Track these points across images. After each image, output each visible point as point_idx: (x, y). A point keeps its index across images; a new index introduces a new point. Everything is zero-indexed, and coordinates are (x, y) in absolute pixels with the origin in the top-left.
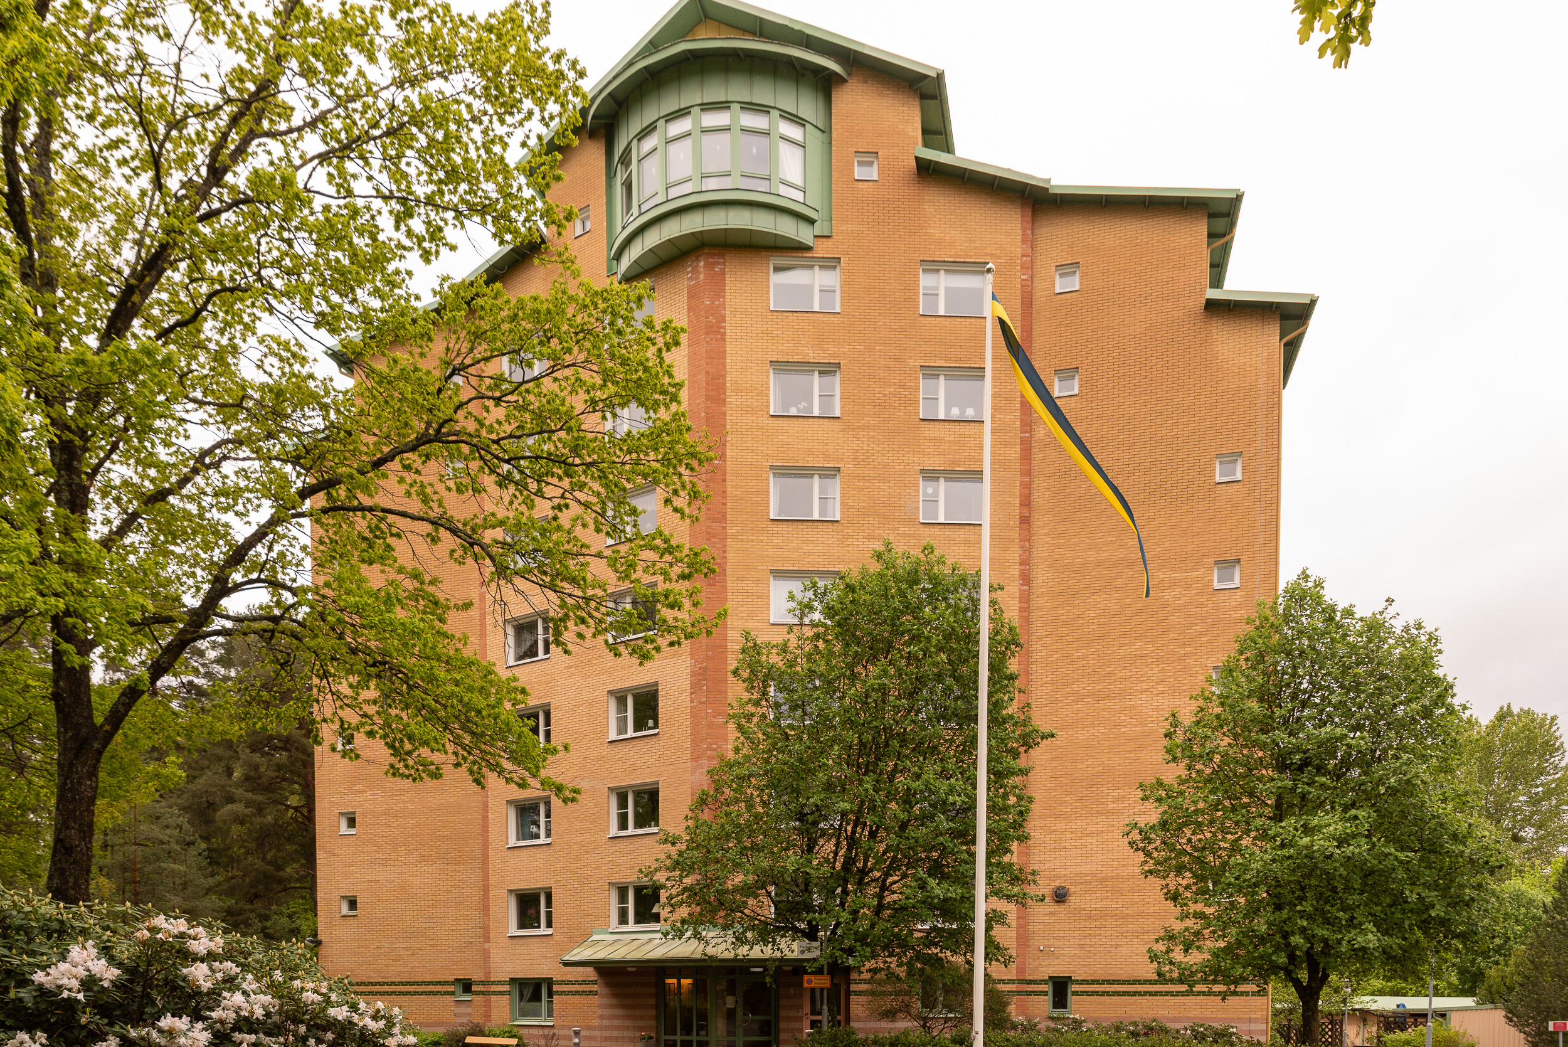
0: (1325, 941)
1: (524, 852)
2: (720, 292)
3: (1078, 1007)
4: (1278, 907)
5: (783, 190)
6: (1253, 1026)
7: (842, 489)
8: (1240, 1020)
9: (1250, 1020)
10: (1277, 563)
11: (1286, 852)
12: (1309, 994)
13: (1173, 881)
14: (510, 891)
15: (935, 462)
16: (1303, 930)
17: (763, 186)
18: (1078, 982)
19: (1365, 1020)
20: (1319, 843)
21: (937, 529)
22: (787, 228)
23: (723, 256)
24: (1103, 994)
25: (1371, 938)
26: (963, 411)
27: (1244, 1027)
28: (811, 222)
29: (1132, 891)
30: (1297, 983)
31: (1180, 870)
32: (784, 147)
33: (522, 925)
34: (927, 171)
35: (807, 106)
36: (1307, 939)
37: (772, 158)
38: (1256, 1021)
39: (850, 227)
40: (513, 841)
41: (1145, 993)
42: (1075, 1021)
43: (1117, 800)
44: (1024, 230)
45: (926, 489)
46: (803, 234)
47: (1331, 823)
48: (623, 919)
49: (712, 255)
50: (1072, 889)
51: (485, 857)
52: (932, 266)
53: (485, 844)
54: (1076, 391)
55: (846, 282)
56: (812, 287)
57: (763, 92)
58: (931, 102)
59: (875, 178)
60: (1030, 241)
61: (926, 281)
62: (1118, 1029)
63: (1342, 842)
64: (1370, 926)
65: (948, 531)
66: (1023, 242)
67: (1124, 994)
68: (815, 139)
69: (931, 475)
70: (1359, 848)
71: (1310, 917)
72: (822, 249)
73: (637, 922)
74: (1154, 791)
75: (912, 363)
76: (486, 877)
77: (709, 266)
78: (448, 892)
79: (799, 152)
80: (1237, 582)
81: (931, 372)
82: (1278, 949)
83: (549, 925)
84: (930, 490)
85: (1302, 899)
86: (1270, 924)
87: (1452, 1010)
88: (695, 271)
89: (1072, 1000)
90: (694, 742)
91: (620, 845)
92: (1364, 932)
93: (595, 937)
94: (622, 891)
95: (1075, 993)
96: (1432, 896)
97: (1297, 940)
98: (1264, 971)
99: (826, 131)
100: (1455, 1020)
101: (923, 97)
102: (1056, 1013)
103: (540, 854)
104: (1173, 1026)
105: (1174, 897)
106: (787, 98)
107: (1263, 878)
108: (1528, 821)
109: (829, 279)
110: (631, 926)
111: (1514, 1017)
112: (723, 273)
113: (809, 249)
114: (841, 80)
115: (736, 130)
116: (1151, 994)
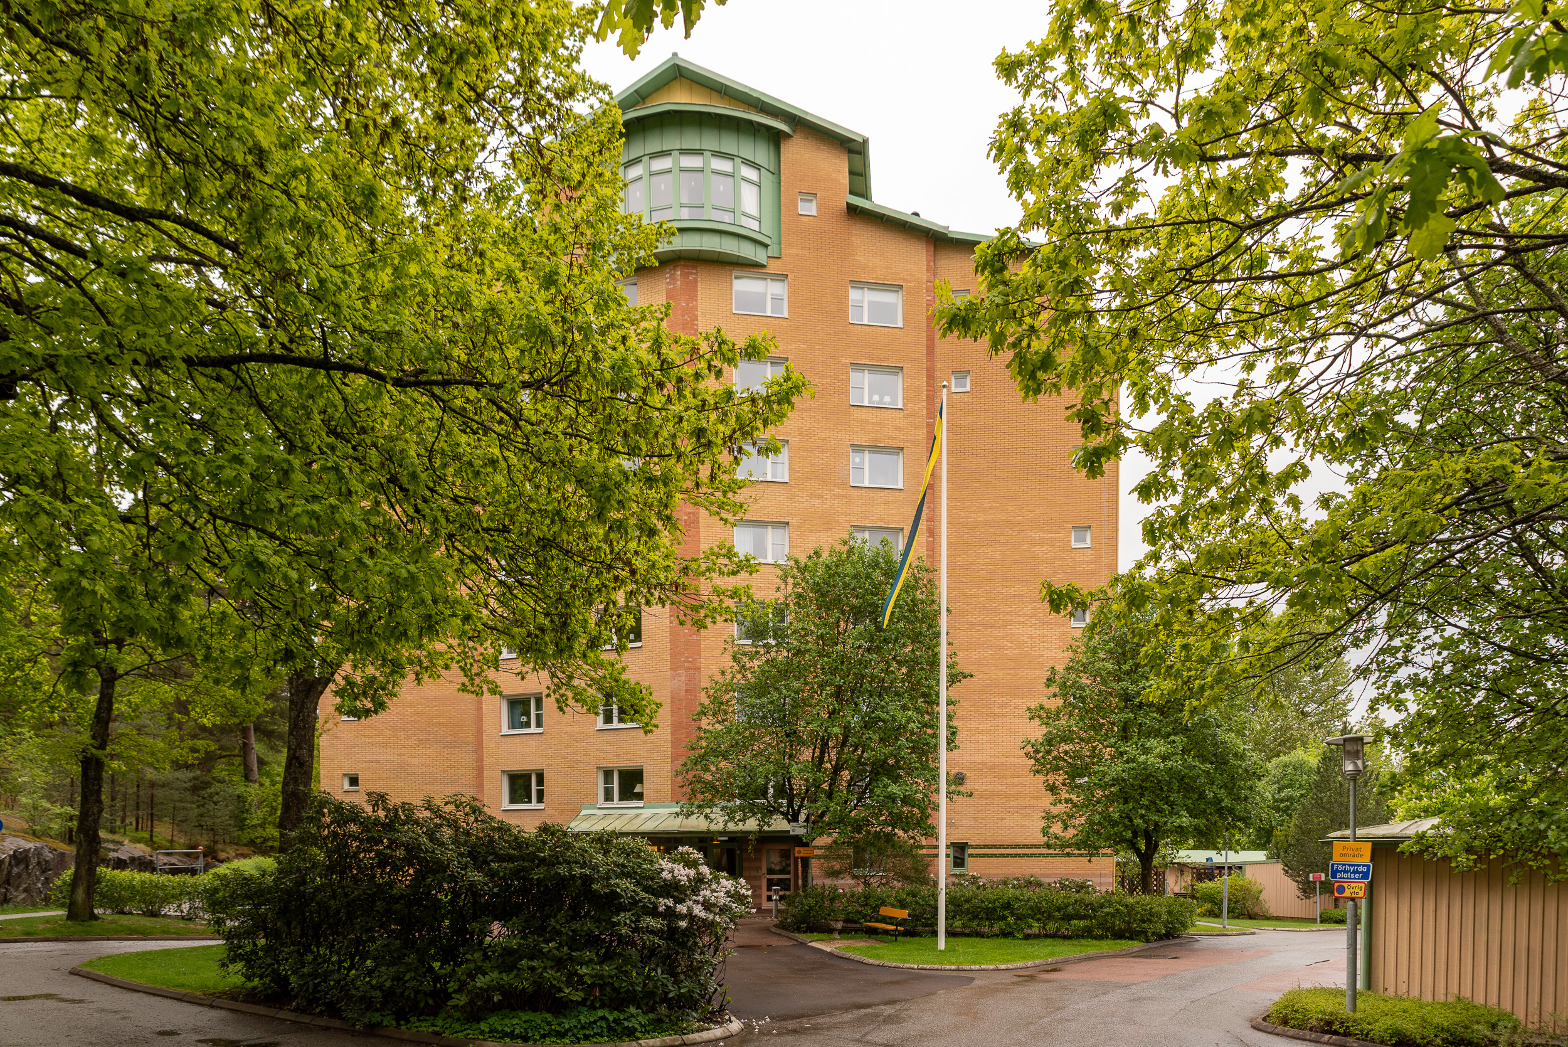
0: (1156, 824)
1: (517, 740)
2: (693, 296)
3: (974, 867)
4: (1126, 802)
5: (745, 221)
6: (1103, 880)
7: (790, 458)
8: (1093, 875)
9: (1101, 875)
10: (1117, 530)
11: (1131, 765)
12: (1146, 859)
13: (1051, 778)
14: (504, 772)
15: (862, 440)
16: (1142, 816)
17: (727, 218)
18: (973, 847)
19: (1182, 872)
20: (1152, 759)
21: (863, 491)
22: (747, 251)
23: (695, 268)
24: (992, 856)
25: (1185, 820)
26: (881, 398)
27: (1097, 880)
28: (766, 246)
29: (1013, 776)
30: (1138, 851)
31: (1057, 769)
32: (744, 185)
33: (512, 801)
34: (853, 212)
35: (762, 154)
36: (1146, 822)
37: (736, 194)
38: (1105, 875)
39: (795, 251)
40: (505, 730)
41: (1024, 855)
42: (973, 877)
43: (1001, 706)
44: (928, 262)
45: (855, 458)
46: (760, 256)
47: (1158, 746)
48: (608, 797)
49: (687, 267)
50: (968, 774)
51: (479, 743)
52: (859, 284)
53: (480, 731)
54: (968, 389)
55: (793, 293)
56: (765, 295)
57: (729, 144)
58: (857, 156)
59: (814, 213)
60: (933, 270)
61: (854, 295)
62: (1005, 883)
63: (1164, 758)
64: (1185, 813)
65: (872, 493)
66: (928, 270)
67: (1008, 855)
68: (768, 180)
69: (858, 448)
70: (1176, 763)
71: (1147, 808)
72: (774, 267)
73: (621, 799)
74: (1038, 714)
75: (843, 360)
76: (480, 759)
77: (685, 276)
78: (445, 771)
79: (755, 189)
80: (1088, 544)
81: (858, 367)
82: (1126, 827)
83: (540, 799)
84: (857, 460)
85: (1142, 795)
86: (1121, 811)
87: (1246, 863)
88: (672, 277)
89: (969, 861)
90: (674, 655)
91: (608, 736)
92: (1180, 817)
93: (584, 812)
94: (608, 774)
95: (971, 855)
96: (1222, 793)
97: (1138, 821)
98: (1117, 841)
99: (777, 173)
100: (1248, 871)
101: (850, 151)
102: (958, 871)
103: (533, 742)
104: (1046, 880)
105: (1052, 789)
106: (747, 148)
107: (1116, 781)
108: (1311, 699)
109: (777, 289)
110: (616, 803)
111: (1290, 870)
112: (696, 281)
113: (763, 266)
114: (788, 136)
115: (707, 172)
116: (1028, 856)
